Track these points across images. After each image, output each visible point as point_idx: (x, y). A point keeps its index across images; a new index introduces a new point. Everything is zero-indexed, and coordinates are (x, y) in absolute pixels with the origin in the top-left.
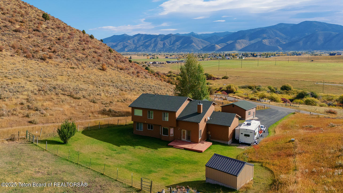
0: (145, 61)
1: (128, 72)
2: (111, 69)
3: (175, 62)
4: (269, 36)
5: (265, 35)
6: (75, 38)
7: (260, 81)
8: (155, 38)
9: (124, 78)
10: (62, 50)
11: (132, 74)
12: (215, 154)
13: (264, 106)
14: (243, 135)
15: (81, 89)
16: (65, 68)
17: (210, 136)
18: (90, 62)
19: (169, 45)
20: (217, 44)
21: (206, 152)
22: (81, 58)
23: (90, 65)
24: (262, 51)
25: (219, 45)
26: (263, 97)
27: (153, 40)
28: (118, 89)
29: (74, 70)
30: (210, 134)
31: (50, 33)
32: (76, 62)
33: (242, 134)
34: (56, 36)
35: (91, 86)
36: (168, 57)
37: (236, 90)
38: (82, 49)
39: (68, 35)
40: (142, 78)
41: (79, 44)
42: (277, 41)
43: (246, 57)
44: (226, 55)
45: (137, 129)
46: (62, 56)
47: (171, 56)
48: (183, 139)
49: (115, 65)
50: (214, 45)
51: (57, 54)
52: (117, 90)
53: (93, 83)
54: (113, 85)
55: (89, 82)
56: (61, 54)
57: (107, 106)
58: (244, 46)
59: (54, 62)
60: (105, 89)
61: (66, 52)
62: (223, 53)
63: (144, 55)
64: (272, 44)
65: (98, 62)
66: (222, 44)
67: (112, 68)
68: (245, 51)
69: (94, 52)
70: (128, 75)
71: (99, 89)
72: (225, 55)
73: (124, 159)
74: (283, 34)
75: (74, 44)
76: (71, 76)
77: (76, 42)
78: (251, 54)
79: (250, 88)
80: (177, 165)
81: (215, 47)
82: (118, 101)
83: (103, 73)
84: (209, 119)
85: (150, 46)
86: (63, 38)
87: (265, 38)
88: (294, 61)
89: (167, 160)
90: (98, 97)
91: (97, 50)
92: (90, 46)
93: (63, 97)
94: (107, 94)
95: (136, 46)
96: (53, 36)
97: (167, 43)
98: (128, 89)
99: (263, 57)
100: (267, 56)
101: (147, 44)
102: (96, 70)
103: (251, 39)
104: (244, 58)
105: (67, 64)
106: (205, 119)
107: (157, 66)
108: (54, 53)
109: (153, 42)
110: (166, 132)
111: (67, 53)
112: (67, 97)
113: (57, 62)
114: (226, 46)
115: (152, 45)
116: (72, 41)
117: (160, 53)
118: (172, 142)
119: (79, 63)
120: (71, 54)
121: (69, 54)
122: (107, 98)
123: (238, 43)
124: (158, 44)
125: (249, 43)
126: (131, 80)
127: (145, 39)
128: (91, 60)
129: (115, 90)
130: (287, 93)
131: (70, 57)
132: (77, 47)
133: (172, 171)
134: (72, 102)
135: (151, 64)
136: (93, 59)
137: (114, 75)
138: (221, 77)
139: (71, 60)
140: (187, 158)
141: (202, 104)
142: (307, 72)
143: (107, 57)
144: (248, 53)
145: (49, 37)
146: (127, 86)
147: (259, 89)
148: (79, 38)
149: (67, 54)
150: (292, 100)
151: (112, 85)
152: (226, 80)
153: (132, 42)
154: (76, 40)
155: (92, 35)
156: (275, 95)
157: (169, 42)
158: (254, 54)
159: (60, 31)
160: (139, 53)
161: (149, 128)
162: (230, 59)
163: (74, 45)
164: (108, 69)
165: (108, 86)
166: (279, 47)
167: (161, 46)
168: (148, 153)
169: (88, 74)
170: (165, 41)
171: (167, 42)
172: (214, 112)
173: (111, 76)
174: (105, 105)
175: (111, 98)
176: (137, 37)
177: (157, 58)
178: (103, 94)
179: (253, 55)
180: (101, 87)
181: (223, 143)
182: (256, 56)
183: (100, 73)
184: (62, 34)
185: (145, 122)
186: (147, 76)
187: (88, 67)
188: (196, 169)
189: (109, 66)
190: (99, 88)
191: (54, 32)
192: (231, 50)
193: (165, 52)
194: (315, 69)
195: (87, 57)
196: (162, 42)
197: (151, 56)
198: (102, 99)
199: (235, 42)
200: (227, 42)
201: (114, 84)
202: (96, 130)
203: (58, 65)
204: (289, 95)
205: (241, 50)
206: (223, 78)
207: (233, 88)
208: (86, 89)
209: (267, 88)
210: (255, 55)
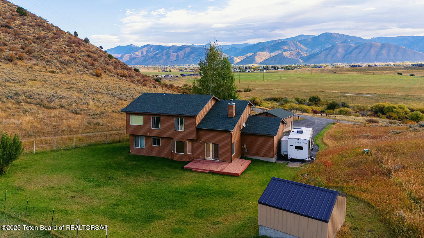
0: (156, 75)
1: (131, 80)
2: (108, 76)
3: (191, 75)
4: (290, 48)
5: (285, 47)
6: (61, 39)
7: (285, 93)
8: (167, 49)
9: (125, 86)
10: (40, 50)
11: (137, 82)
12: (274, 179)
13: (299, 116)
14: (294, 147)
15: (59, 97)
16: (41, 71)
17: (246, 150)
18: (79, 67)
19: (182, 58)
20: (236, 57)
21: (244, 175)
22: (68, 61)
23: (78, 70)
24: (283, 64)
25: (238, 57)
26: (293, 109)
27: (165, 51)
28: (116, 98)
29: (54, 74)
30: (246, 148)
31: (26, 30)
32: (60, 65)
33: (292, 146)
34: (33, 35)
35: (77, 94)
36: (182, 70)
37: (261, 103)
38: (71, 51)
39: (52, 35)
40: (150, 87)
41: (66, 45)
42: (298, 54)
43: (267, 69)
44: (246, 68)
45: (135, 146)
46: (39, 57)
47: (185, 69)
48: (207, 158)
49: (114, 71)
50: (233, 57)
51: (32, 55)
52: (113, 99)
53: (80, 91)
54: (109, 94)
55: (74, 89)
56: (38, 55)
57: (96, 118)
58: (264, 58)
59: (25, 64)
60: (96, 98)
61: (45, 53)
62: (243, 66)
63: (155, 68)
64: (293, 56)
65: (91, 67)
66: (241, 56)
67: (109, 74)
68: (266, 64)
69: (87, 55)
70: (131, 83)
71: (87, 97)
72: (244, 68)
73: (104, 197)
74: (304, 46)
75: (60, 45)
76: (48, 81)
77: (63, 43)
78: (273, 67)
79: (276, 100)
80: (201, 201)
81: (234, 60)
82: (113, 112)
83: (96, 80)
84: (245, 126)
85: (162, 59)
86: (44, 38)
87: (285, 50)
88: (317, 73)
89: (182, 193)
90: (84, 107)
91: (91, 54)
92: (82, 49)
93: (27, 107)
94: (97, 104)
95: (145, 59)
96: (30, 34)
97: (180, 55)
98: (130, 97)
99: (285, 70)
100: (289, 68)
101: (158, 56)
102: (87, 76)
103: (271, 52)
104: (265, 71)
105: (45, 67)
106: (239, 127)
107: (170, 80)
108: (28, 53)
109: (164, 54)
110: (181, 147)
111: (47, 54)
112: (33, 106)
113: (30, 64)
114: (246, 58)
115: (164, 57)
116: (57, 42)
117: (173, 66)
118: (190, 163)
119: (64, 67)
120: (53, 56)
121: (50, 56)
122: (97, 108)
123: (257, 55)
124: (171, 56)
125: (269, 56)
126: (135, 89)
127: (156, 51)
128: (80, 64)
129: (111, 99)
130: (316, 104)
131: (51, 60)
132: (64, 48)
133: (192, 213)
134: (40, 112)
135: (163, 78)
136: (84, 63)
137: (111, 82)
138: (242, 90)
139: (52, 63)
140: (215, 187)
141: (234, 104)
142: (332, 84)
143: (105, 63)
144: (269, 66)
145: (25, 35)
146: (128, 95)
147: (286, 102)
148: (67, 40)
149: (47, 56)
150: (322, 112)
151: (107, 93)
152: (248, 92)
153: (140, 54)
154: (63, 41)
155: (87, 39)
156: (304, 106)
157: (183, 53)
158: (275, 66)
159: (41, 29)
160: (148, 66)
161: (154, 144)
162: (250, 71)
163: (59, 47)
164: (104, 75)
165: (102, 94)
166: (300, 60)
167: (174, 58)
168: (150, 183)
169: (75, 79)
170: (179, 53)
171: (181, 53)
172: (250, 116)
173: (108, 83)
174: (92, 117)
175: (103, 108)
176: (146, 48)
177: (170, 71)
178: (91, 103)
179: (275, 68)
180: (90, 95)
181: (266, 160)
182: (278, 68)
183: (92, 79)
184: (43, 33)
185: (148, 134)
186: (157, 86)
187: (76, 71)
188: (234, 207)
189: (105, 72)
190: (89, 96)
191: (32, 29)
192: (251, 63)
193: (179, 65)
194: (339, 81)
195: (75, 60)
196: (176, 54)
197: (163, 69)
198: (90, 109)
199: (255, 54)
200: (247, 54)
201: (110, 92)
202: (68, 150)
203: (31, 68)
204: (319, 106)
205: (260, 63)
206: (245, 91)
207: (257, 100)
208: (67, 96)
209: (294, 100)
210: (276, 68)
